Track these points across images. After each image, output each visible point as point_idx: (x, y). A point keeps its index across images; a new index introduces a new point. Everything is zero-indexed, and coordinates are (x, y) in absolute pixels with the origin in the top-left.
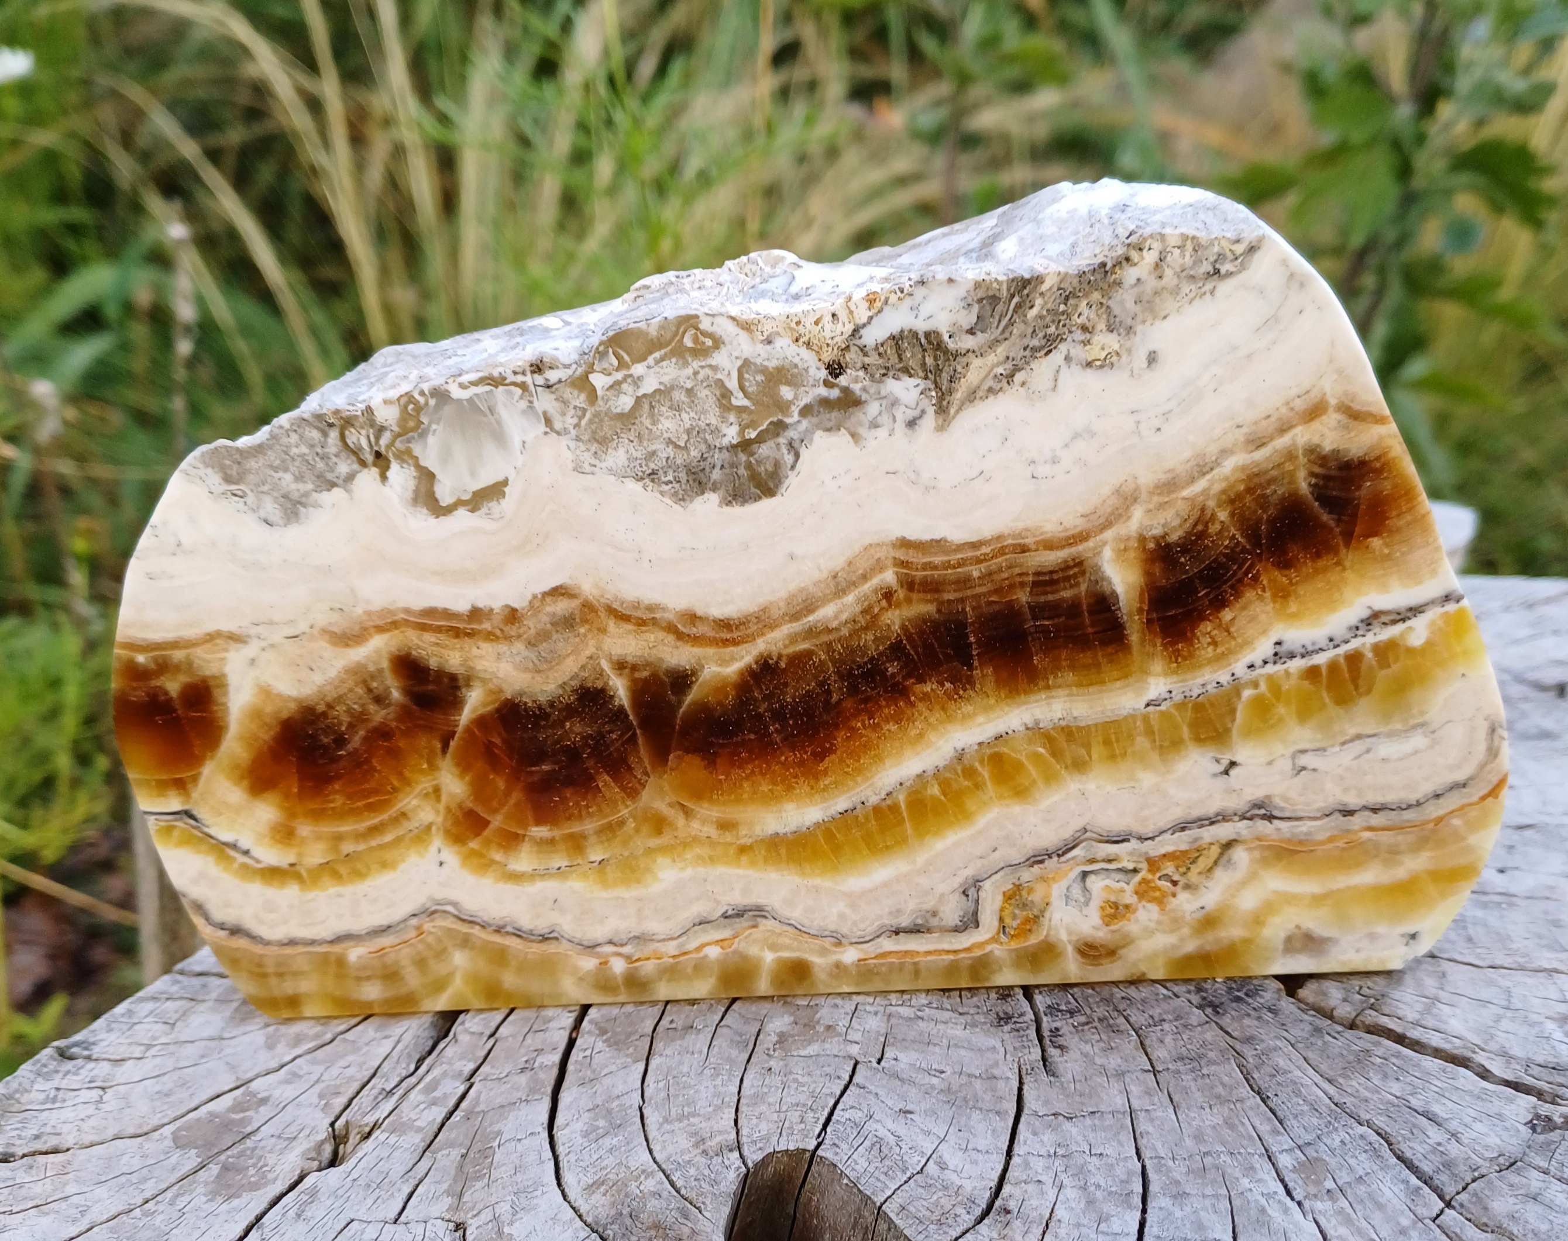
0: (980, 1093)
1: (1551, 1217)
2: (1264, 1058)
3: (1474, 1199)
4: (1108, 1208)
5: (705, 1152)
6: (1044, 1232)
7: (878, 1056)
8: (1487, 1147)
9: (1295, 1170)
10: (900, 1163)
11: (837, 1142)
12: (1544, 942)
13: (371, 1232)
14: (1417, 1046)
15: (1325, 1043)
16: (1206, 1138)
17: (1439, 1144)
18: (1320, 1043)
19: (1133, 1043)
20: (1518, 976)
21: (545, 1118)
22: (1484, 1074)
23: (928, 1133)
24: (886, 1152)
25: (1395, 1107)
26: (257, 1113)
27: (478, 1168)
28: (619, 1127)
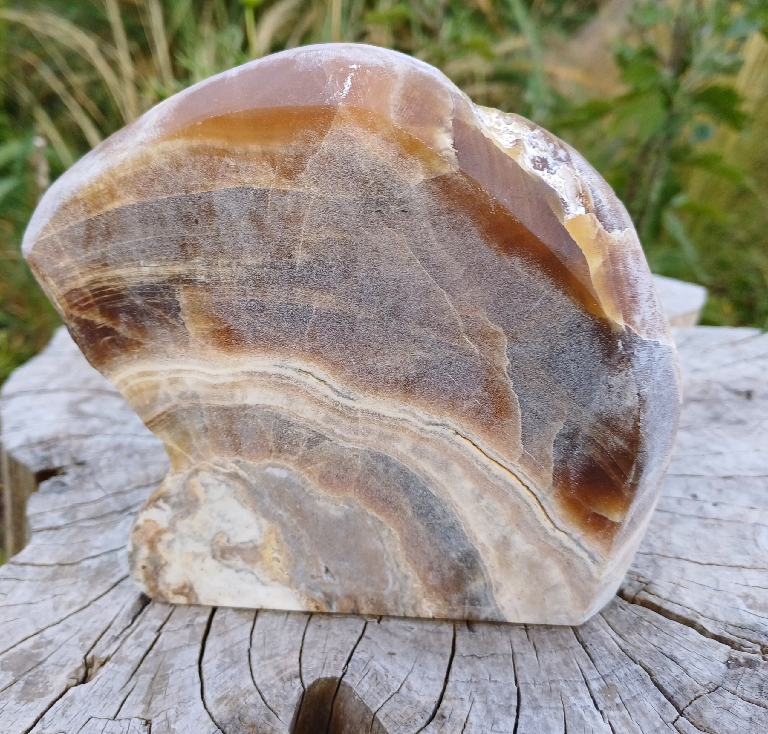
0: (432, 641)
1: (736, 722)
3: (695, 711)
4: (498, 715)
5: (282, 679)
6: (463, 730)
8: (703, 678)
9: (600, 691)
10: (386, 687)
11: (354, 673)
12: (737, 548)
13: (101, 725)
14: (667, 614)
15: (618, 613)
16: (552, 671)
17: (677, 676)
18: (615, 612)
20: (722, 570)
21: (197, 656)
22: (703, 631)
23: (403, 667)
24: (379, 679)
25: (654, 652)
26: (46, 649)
27: (160, 686)
28: (237, 662)
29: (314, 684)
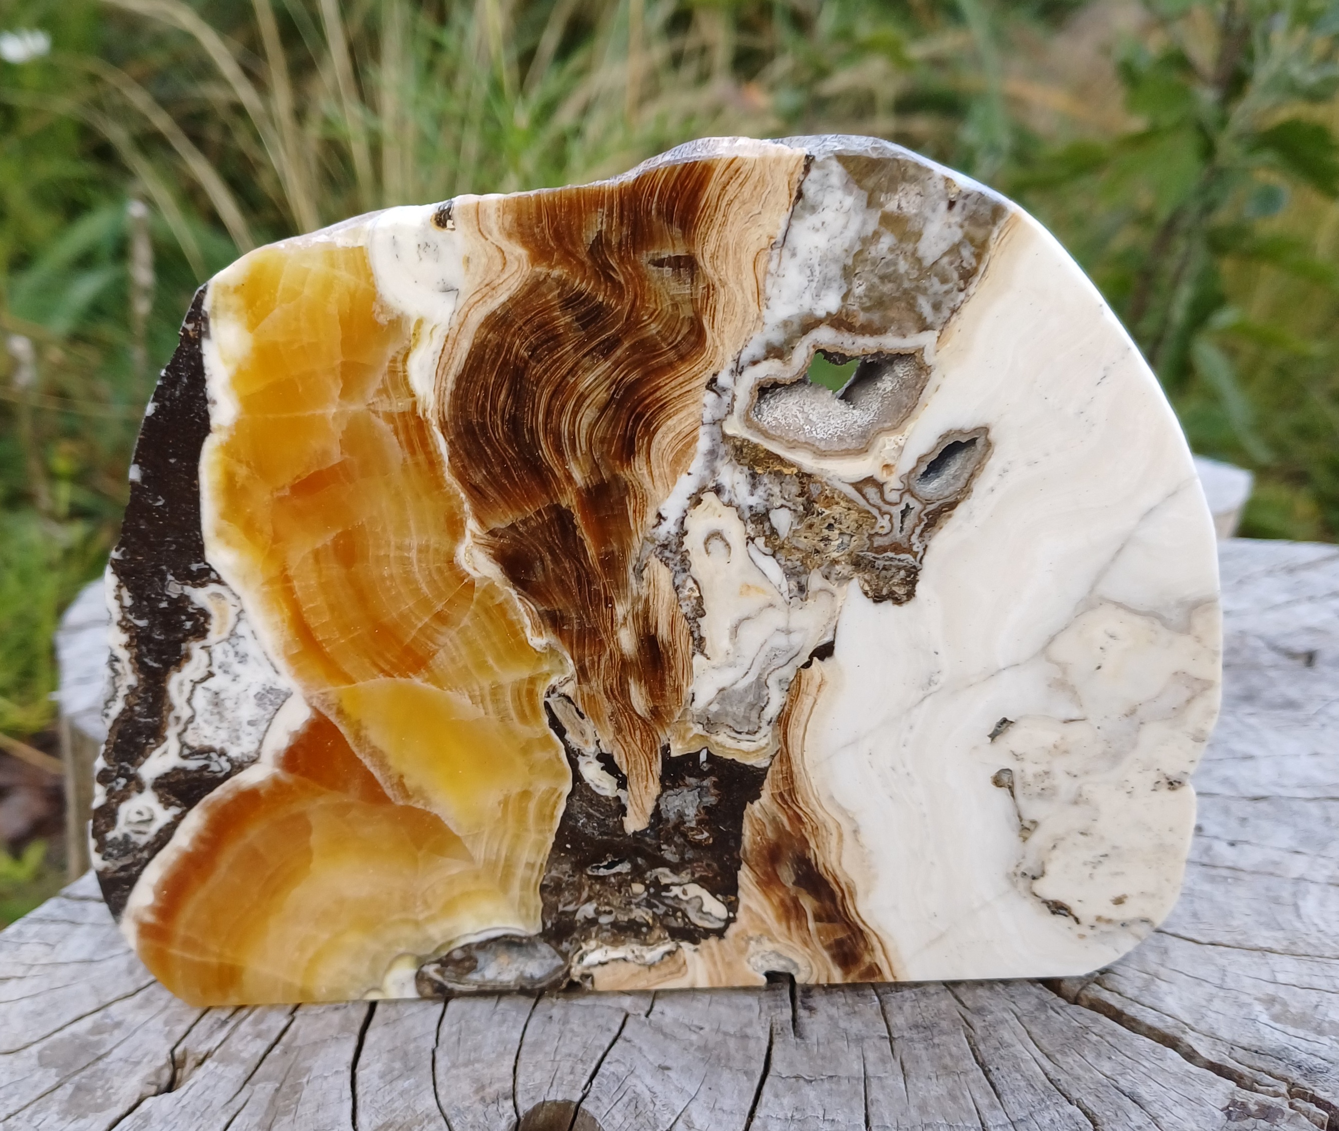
0: (733, 1051)
2: (991, 1029)
5: (483, 1099)
7: (647, 1008)
10: (652, 1121)
11: (600, 1096)
12: (1263, 919)
14: (1132, 1024)
15: (1048, 1018)
16: (929, 1109)
18: (1043, 1017)
19: (875, 1008)
20: (1235, 955)
21: (349, 1056)
22: (1190, 1056)
23: (681, 1090)
24: (641, 1108)
25: (1103, 1086)
26: (111, 1035)
27: (287, 1102)
28: (412, 1069)
29: (535, 1111)
